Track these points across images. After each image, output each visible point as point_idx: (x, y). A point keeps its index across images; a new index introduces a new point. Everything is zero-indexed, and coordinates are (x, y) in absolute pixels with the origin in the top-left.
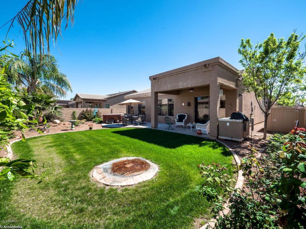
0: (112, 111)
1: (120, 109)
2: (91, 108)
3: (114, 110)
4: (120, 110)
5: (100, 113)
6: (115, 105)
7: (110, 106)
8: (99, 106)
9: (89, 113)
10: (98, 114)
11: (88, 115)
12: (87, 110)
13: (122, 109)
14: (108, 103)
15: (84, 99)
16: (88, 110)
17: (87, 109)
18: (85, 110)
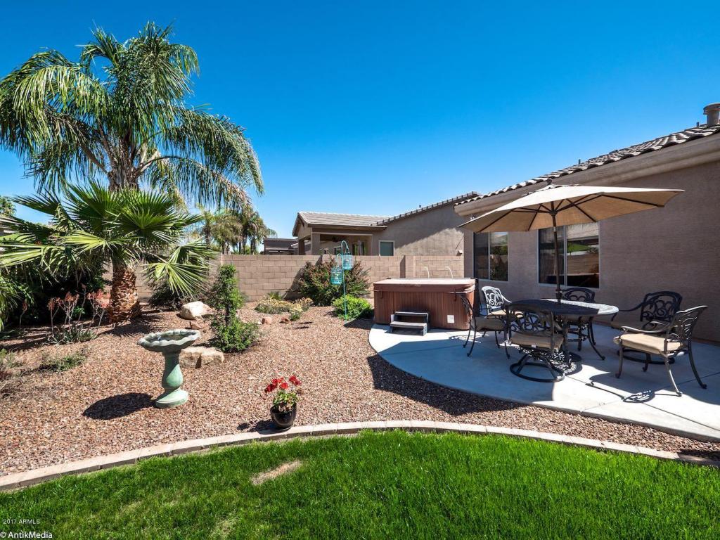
0: (403, 264)
1: (431, 258)
2: (333, 257)
3: (411, 263)
4: (432, 262)
5: (365, 274)
6: (411, 246)
7: (396, 248)
8: (359, 248)
9: (327, 274)
10: (355, 279)
11: (323, 280)
12: (319, 263)
13: (440, 258)
14: (388, 237)
15: (316, 228)
16: (324, 262)
17: (321, 259)
18: (314, 263)
